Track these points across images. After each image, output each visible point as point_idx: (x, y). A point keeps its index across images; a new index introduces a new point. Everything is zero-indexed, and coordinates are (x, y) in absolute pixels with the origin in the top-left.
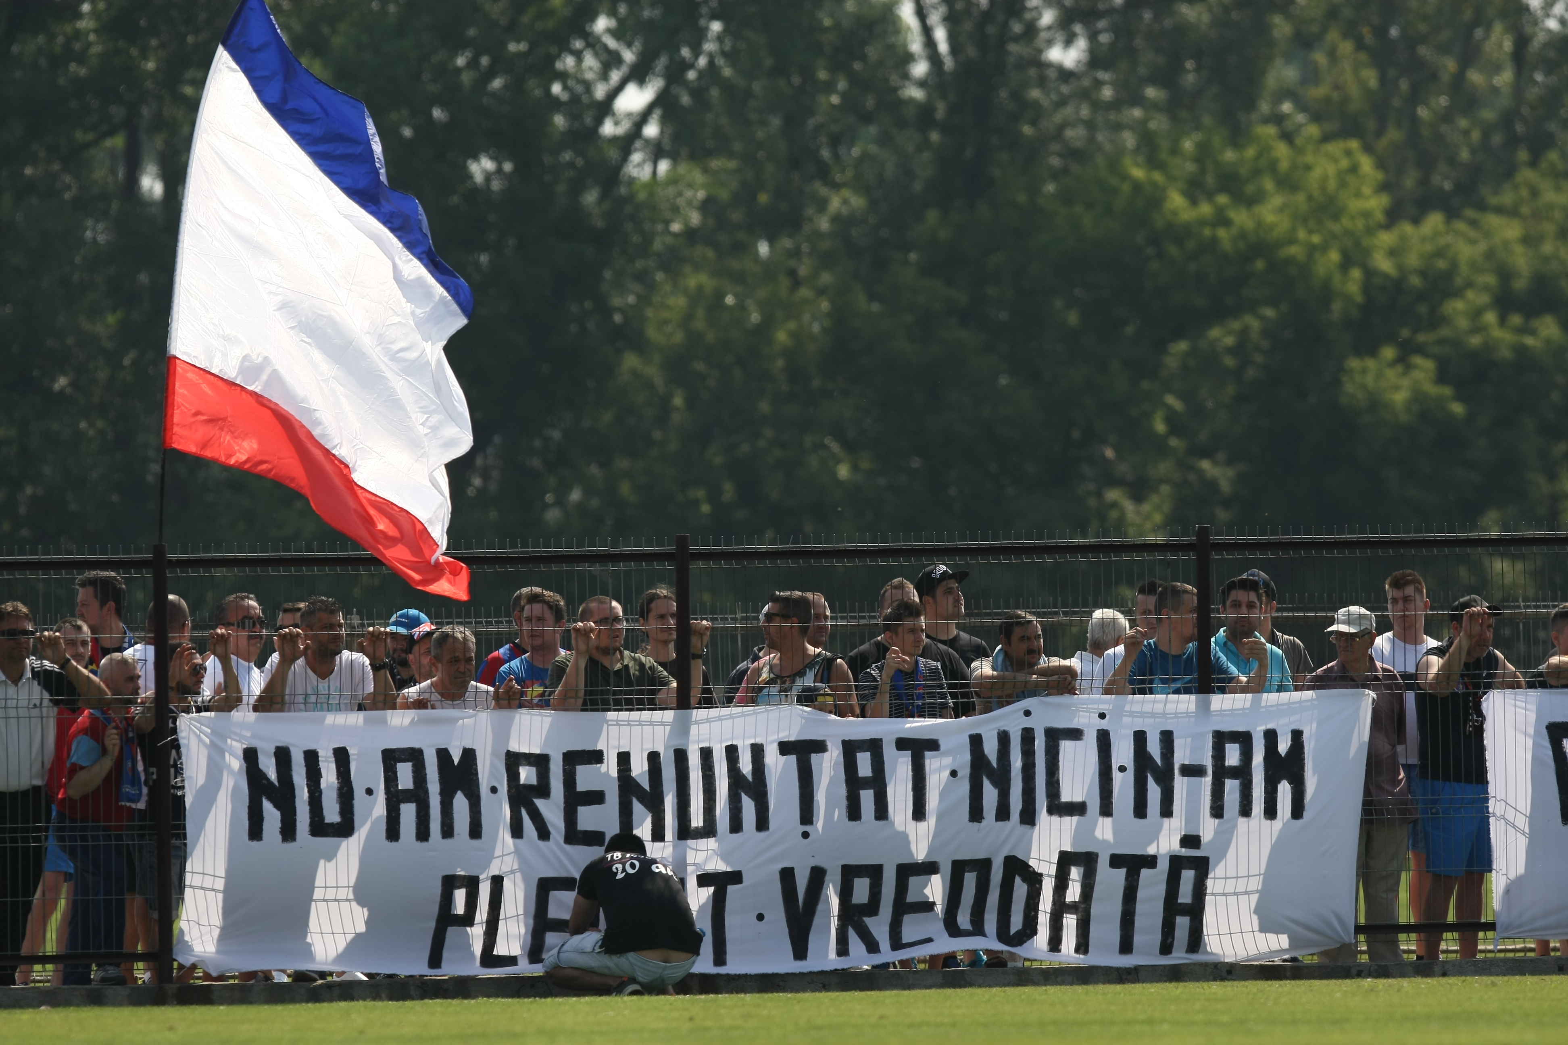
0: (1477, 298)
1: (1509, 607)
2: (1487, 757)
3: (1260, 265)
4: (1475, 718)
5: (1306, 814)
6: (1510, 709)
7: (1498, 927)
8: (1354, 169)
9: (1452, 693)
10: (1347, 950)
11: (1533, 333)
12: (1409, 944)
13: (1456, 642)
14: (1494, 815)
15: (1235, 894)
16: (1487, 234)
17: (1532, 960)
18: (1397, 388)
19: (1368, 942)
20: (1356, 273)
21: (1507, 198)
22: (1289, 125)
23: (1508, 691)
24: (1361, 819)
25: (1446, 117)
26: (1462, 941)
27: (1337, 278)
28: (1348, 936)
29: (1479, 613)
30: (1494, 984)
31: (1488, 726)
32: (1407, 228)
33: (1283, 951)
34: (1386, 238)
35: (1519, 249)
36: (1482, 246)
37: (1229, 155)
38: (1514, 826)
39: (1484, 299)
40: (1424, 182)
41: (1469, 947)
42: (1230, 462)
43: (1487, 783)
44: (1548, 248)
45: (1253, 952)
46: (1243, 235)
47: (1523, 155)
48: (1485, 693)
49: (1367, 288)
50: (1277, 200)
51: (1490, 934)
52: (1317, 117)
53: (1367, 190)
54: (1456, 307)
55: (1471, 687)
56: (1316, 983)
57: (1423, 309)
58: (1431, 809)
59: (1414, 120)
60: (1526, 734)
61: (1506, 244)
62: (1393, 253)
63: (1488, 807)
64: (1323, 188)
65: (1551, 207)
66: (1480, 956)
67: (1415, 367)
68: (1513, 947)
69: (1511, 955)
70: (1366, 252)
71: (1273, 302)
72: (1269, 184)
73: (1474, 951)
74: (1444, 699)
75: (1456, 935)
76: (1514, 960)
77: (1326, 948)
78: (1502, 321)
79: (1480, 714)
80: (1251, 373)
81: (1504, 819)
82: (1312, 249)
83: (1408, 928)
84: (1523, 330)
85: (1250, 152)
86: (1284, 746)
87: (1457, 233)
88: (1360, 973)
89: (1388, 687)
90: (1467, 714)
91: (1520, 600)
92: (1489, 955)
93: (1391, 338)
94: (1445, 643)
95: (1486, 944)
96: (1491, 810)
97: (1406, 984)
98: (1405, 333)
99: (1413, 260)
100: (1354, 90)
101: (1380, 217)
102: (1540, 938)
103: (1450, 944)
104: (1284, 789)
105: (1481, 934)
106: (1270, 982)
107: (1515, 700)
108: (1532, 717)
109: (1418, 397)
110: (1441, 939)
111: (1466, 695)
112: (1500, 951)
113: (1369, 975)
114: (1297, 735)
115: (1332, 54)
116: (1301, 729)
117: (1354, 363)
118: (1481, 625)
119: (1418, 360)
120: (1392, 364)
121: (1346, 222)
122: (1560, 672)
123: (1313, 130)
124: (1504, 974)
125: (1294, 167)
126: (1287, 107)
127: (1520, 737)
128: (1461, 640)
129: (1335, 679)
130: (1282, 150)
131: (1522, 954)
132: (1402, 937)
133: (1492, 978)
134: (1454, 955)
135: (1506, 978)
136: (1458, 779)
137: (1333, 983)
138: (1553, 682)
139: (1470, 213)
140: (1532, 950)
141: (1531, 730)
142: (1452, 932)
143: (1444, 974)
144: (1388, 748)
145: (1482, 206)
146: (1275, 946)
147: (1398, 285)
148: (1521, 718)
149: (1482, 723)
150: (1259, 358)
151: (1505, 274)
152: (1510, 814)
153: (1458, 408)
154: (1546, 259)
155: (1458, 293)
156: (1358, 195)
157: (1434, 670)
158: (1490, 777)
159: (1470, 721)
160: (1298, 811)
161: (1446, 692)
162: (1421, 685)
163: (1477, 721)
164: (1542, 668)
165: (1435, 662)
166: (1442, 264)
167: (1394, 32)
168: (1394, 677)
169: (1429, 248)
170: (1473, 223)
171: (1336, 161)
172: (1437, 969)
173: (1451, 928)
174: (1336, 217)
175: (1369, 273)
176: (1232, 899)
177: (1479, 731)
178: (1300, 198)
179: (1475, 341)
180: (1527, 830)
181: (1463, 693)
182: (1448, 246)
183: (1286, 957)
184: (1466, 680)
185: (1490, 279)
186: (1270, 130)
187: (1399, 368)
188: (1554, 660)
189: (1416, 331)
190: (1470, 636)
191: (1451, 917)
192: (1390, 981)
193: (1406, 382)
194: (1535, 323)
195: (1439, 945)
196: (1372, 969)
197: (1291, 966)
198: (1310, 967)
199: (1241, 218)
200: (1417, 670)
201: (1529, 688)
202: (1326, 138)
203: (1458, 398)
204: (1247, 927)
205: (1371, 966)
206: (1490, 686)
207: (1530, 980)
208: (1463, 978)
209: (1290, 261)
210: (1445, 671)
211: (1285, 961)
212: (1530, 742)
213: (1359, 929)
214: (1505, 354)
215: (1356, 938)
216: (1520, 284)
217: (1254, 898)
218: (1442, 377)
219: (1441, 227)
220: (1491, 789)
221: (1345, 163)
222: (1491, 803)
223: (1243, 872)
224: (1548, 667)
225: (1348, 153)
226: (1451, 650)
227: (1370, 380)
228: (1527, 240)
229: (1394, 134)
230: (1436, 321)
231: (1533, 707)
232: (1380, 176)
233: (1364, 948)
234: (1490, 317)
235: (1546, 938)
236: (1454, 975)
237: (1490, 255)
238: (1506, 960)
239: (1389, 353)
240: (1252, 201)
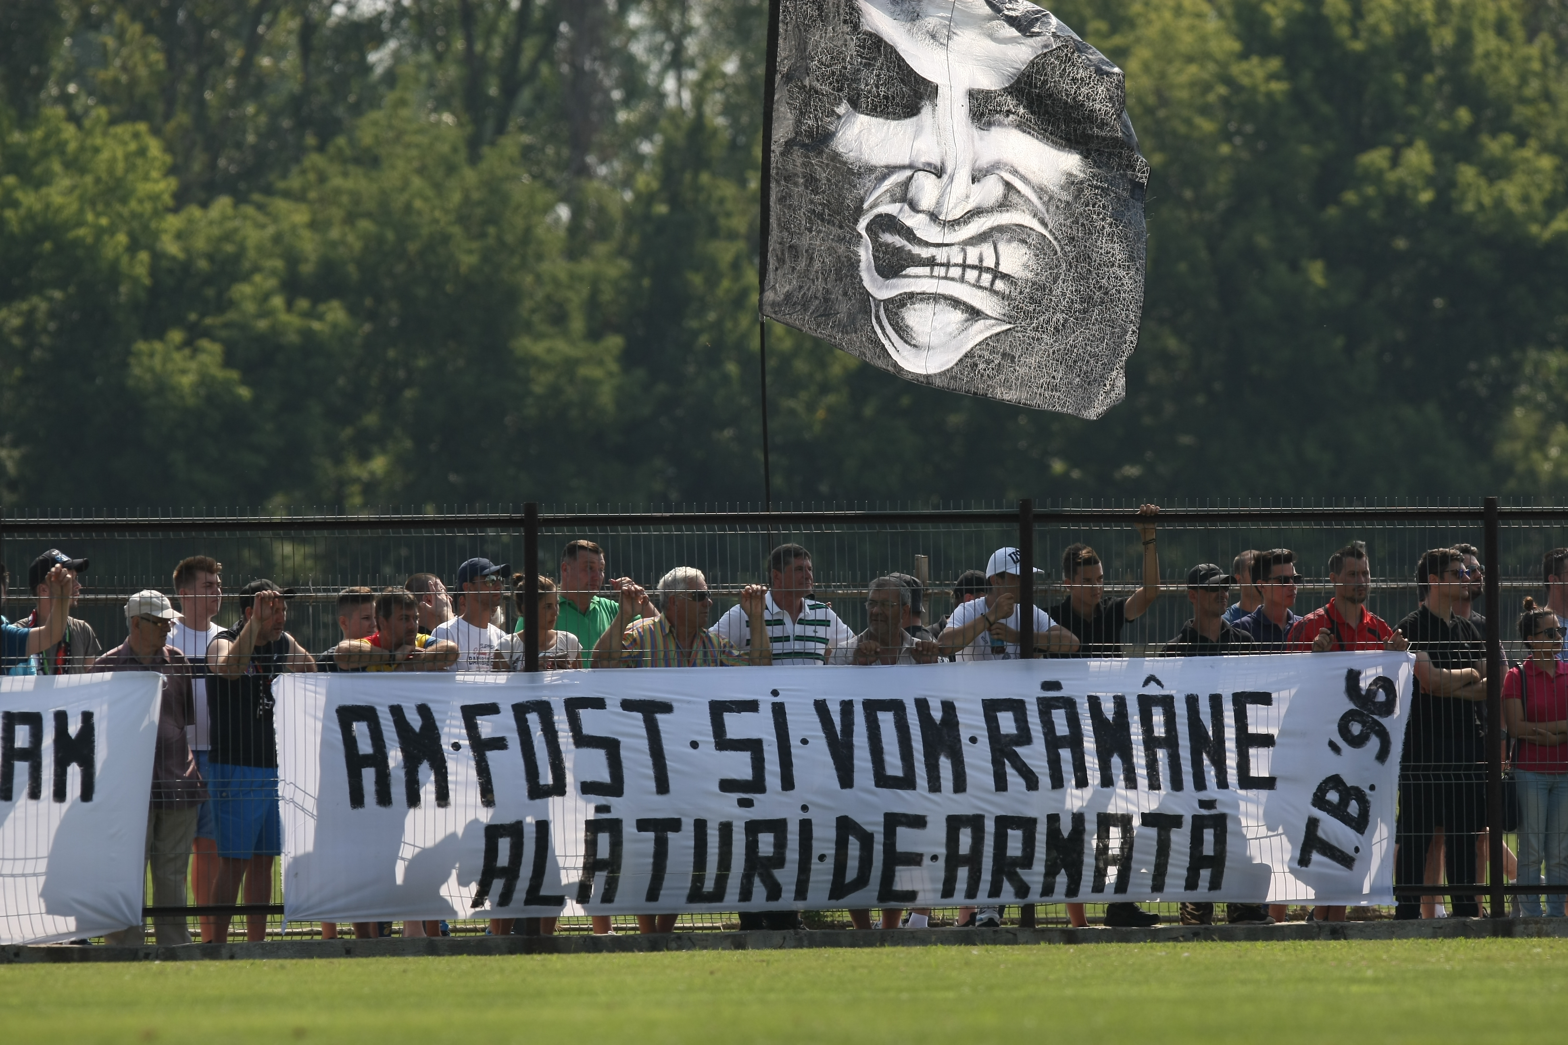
0: (264, 282)
1: (299, 591)
2: (277, 741)
3: (47, 246)
4: (266, 701)
5: (96, 797)
6: (300, 693)
7: (286, 910)
8: (142, 152)
9: (242, 677)
10: (135, 932)
11: (320, 318)
12: (194, 926)
13: (247, 625)
14: (283, 798)
15: (23, 875)
16: (275, 219)
17: (319, 943)
18: (184, 372)
19: (156, 924)
20: (144, 256)
21: (295, 182)
22: (78, 107)
23: (298, 675)
24: (151, 802)
25: (235, 101)
26: (250, 924)
27: (125, 260)
28: (136, 918)
29: (269, 596)
30: (282, 967)
31: (277, 710)
32: (196, 212)
33: (70, 934)
34: (173, 222)
35: (306, 234)
36: (271, 230)
37: (17, 137)
38: (303, 809)
39: (272, 283)
40: (212, 165)
41: (257, 930)
42: (15, 444)
43: (277, 766)
44: (335, 233)
45: (40, 934)
46: (30, 216)
47: (311, 140)
48: (275, 676)
49: (154, 271)
50: (66, 182)
51: (277, 917)
52: (104, 100)
53: (155, 174)
54: (243, 290)
55: (261, 671)
56: (104, 966)
57: (210, 292)
58: (222, 792)
59: (202, 103)
60: (315, 718)
61: (294, 228)
62: (179, 236)
63: (277, 790)
64: (111, 171)
65: (338, 191)
66: (268, 939)
67: (204, 351)
68: (300, 930)
69: (298, 938)
70: (155, 235)
71: (61, 284)
72: (56, 166)
73: (263, 934)
74: (235, 683)
75: (245, 918)
76: (302, 943)
77: (113, 931)
78: (289, 306)
79: (271, 698)
80: (37, 353)
81: (293, 802)
82: (100, 232)
83: (193, 911)
84: (309, 315)
85: (39, 134)
86: (74, 728)
87: (245, 218)
88: (148, 955)
89: (178, 670)
90: (257, 698)
91: (310, 584)
92: (276, 938)
93: (179, 321)
94: (235, 627)
95: (274, 927)
96: (280, 793)
97: (197, 967)
98: (193, 317)
99: (200, 244)
100: (142, 72)
101: (167, 199)
102: (328, 921)
103: (238, 926)
104: (74, 771)
105: (269, 917)
106: (57, 965)
107: (305, 683)
108: (322, 700)
109: (205, 380)
110: (228, 923)
111: (257, 678)
112: (288, 934)
113: (157, 958)
114: (87, 717)
115: (120, 36)
116: (91, 710)
117: (141, 346)
118: (272, 608)
119: (205, 343)
120: (179, 348)
121: (133, 204)
122: (350, 656)
123: (102, 112)
124: (292, 957)
125: (82, 149)
126: (72, 88)
127: (310, 721)
128: (252, 623)
129: (125, 662)
130: (69, 131)
131: (308, 937)
132: (190, 919)
133: (280, 961)
134: (241, 938)
135: (294, 961)
136: (247, 763)
137: (121, 966)
138: (343, 666)
139: (256, 197)
140: (318, 933)
141: (320, 715)
142: (240, 914)
143: (232, 957)
144: (177, 731)
145: (269, 191)
146: (62, 929)
147: (186, 268)
148: (311, 702)
149: (272, 706)
150: (45, 340)
151: (293, 259)
152: (299, 798)
153: (244, 392)
154: (334, 244)
155: (246, 277)
156: (146, 178)
157: (224, 653)
158: (280, 760)
159: (261, 704)
160: (87, 793)
161: (236, 675)
162: (211, 668)
163: (267, 705)
164: (332, 651)
165: (226, 646)
166: (229, 248)
167: (181, 15)
168: (181, 660)
169: (216, 231)
170: (260, 207)
171: (125, 143)
172: (224, 951)
173: (240, 911)
174: (124, 200)
175: (157, 256)
176: (20, 881)
177: (269, 714)
178: (89, 179)
179: (262, 324)
180: (315, 813)
181: (254, 677)
182: (236, 230)
183: (73, 939)
184: (256, 663)
185: (278, 264)
186: (60, 111)
187: (187, 351)
188: (345, 644)
189: (203, 315)
190: (261, 619)
191: (240, 901)
192: (179, 964)
193: (193, 365)
194: (322, 308)
195: (227, 928)
196: (159, 952)
197: (79, 948)
198: (98, 950)
199: (29, 199)
200: (207, 654)
201: (319, 671)
202: (113, 121)
203: (244, 382)
204: (35, 909)
205: (158, 950)
206: (280, 670)
207: (319, 964)
208: (251, 961)
209: (77, 243)
210: (236, 653)
211: (72, 943)
212: (319, 725)
213: (146, 912)
214: (293, 338)
215: (144, 921)
216: (307, 269)
217: (42, 880)
218: (228, 362)
219: (230, 211)
220: (280, 772)
221: (133, 146)
222: (280, 787)
223: (31, 854)
224: (339, 650)
225: (136, 136)
226: (241, 633)
227: (157, 362)
228: (313, 225)
229: (183, 118)
230: (223, 304)
231: (322, 690)
232: (168, 159)
233: (152, 931)
234: (278, 301)
235: (333, 921)
236: (242, 957)
237: (277, 239)
238: (293, 943)
239: (176, 336)
240: (39, 183)
